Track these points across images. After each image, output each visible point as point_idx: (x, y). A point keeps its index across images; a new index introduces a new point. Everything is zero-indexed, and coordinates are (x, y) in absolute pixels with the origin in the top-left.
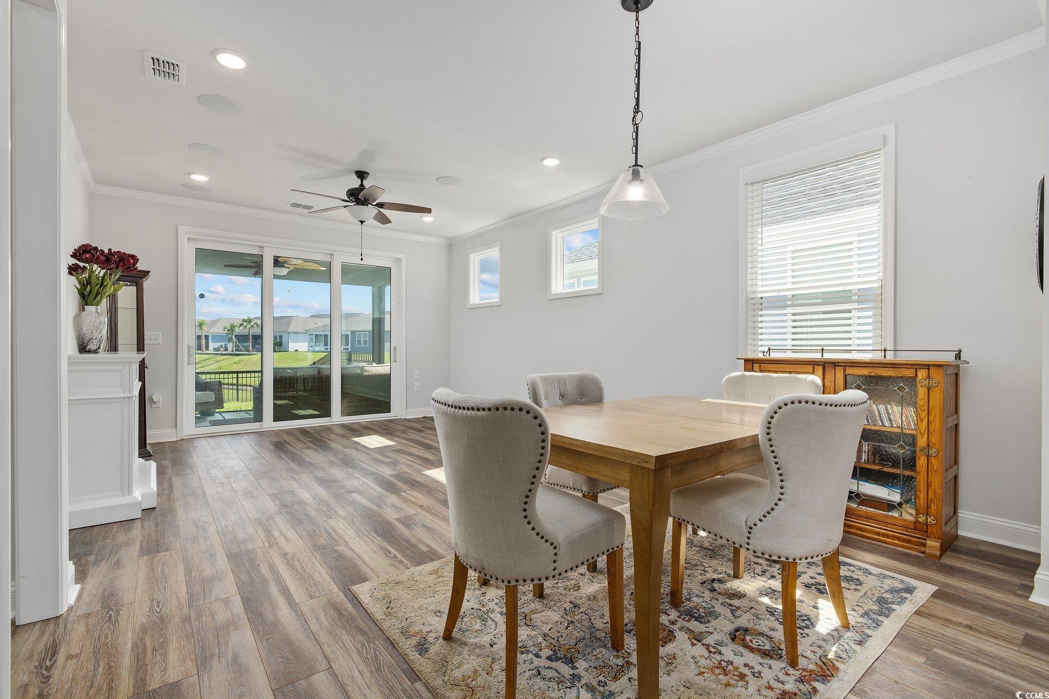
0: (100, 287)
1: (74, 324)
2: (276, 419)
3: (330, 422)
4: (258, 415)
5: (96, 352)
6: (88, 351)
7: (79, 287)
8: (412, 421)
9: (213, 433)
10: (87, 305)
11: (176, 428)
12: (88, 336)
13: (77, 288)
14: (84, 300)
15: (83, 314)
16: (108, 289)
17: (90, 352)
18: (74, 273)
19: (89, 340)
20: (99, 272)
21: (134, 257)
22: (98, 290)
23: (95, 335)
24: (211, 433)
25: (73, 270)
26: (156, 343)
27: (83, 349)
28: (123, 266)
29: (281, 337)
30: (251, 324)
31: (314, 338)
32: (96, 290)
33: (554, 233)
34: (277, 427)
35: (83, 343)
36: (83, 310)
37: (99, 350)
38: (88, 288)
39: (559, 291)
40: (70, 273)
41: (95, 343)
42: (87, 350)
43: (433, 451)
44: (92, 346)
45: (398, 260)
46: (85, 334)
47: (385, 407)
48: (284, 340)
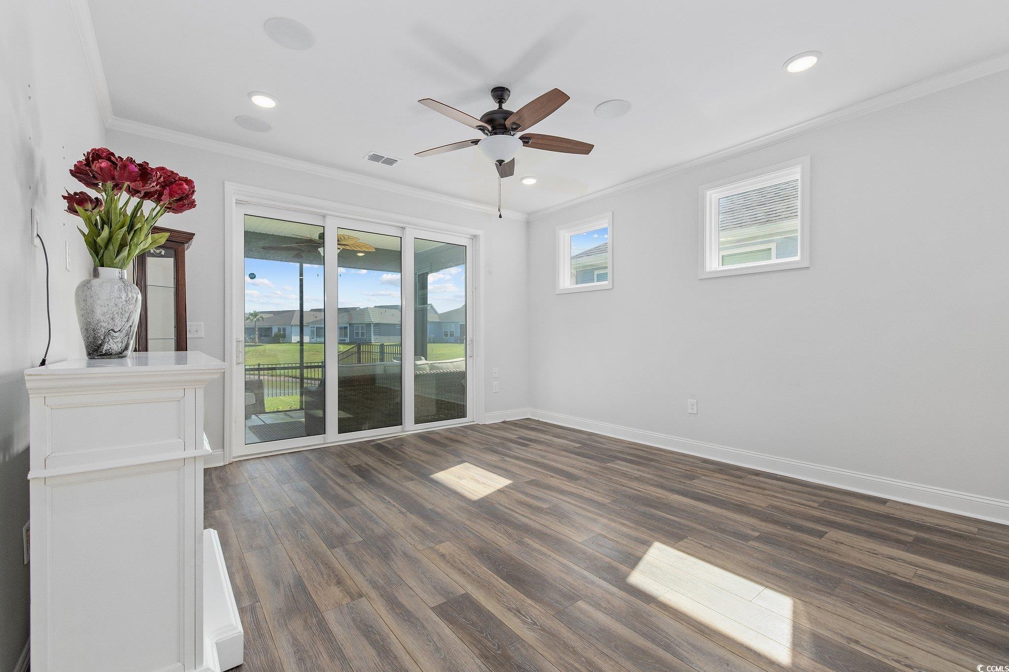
0: (129, 232)
1: (78, 302)
2: (342, 430)
3: (402, 432)
4: (316, 426)
5: (120, 355)
6: (106, 354)
7: (86, 231)
8: (493, 428)
9: (268, 452)
10: (102, 266)
11: (223, 447)
12: (105, 326)
13: (84, 234)
14: (97, 257)
15: (95, 282)
16: (143, 237)
17: (108, 355)
18: (78, 208)
19: (108, 334)
20: (127, 203)
21: (189, 182)
22: (124, 238)
23: (119, 324)
24: (265, 453)
25: (75, 202)
26: (197, 336)
27: (96, 350)
28: (171, 195)
29: (284, 330)
30: (257, 317)
31: (315, 331)
32: (120, 237)
33: (708, 193)
34: (344, 441)
35: (95, 338)
36: (96, 274)
37: (125, 352)
38: (105, 233)
39: (713, 269)
40: (72, 210)
41: (119, 340)
42: (104, 352)
43: (578, 482)
44: (113, 345)
45: (474, 238)
46: (99, 321)
47: (459, 411)
48: (287, 332)
